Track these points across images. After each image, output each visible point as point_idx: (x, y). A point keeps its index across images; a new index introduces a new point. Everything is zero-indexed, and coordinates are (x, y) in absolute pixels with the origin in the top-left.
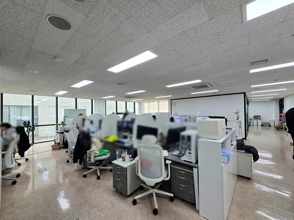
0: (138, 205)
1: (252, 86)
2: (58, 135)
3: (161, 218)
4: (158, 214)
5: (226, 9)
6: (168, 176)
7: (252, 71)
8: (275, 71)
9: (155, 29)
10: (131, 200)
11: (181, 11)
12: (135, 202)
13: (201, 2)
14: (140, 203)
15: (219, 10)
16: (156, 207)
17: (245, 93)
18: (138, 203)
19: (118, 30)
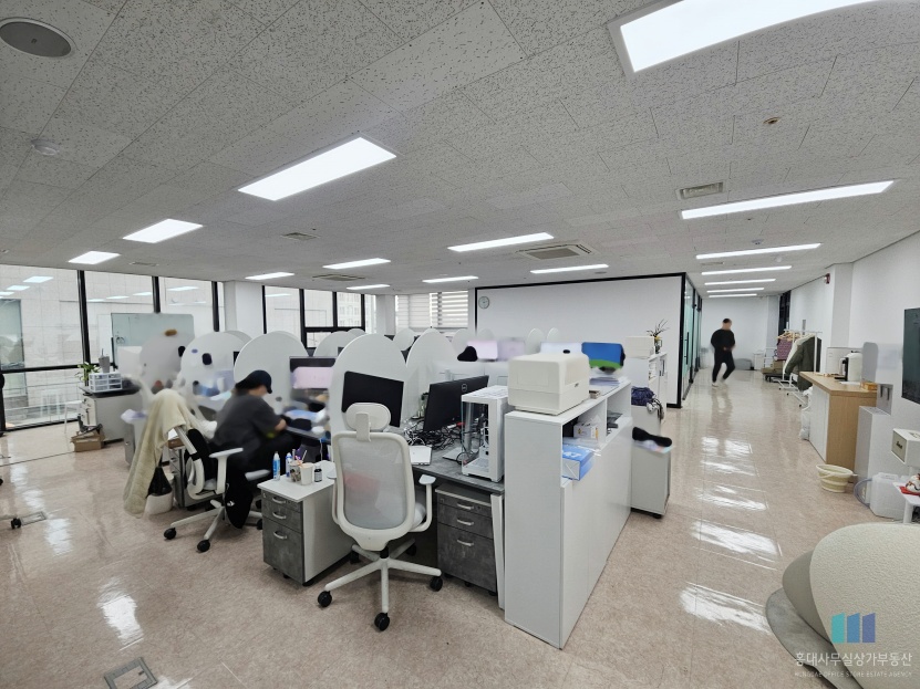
0: (336, 607)
1: (699, 257)
2: (91, 401)
3: (396, 637)
4: (389, 628)
5: (566, 32)
6: (424, 520)
7: (687, 215)
8: (749, 216)
9: (364, 71)
10: (313, 593)
11: (432, 25)
12: (325, 600)
13: (487, 5)
14: (343, 601)
15: (547, 33)
16: (385, 609)
17: (683, 275)
18: (336, 602)
19: (238, 64)
